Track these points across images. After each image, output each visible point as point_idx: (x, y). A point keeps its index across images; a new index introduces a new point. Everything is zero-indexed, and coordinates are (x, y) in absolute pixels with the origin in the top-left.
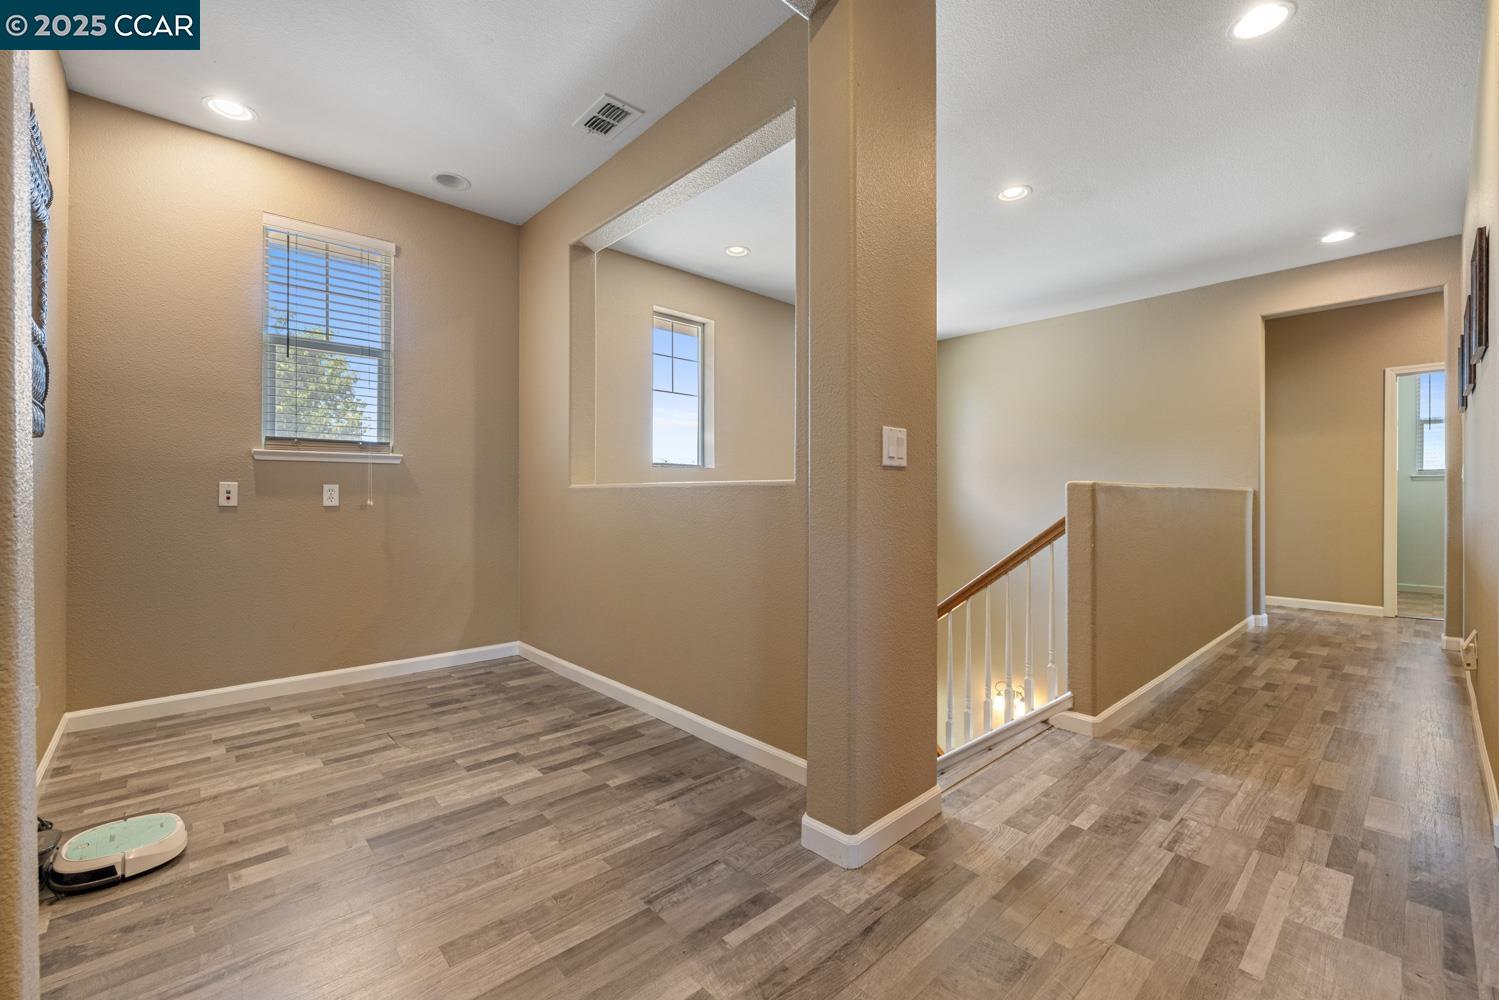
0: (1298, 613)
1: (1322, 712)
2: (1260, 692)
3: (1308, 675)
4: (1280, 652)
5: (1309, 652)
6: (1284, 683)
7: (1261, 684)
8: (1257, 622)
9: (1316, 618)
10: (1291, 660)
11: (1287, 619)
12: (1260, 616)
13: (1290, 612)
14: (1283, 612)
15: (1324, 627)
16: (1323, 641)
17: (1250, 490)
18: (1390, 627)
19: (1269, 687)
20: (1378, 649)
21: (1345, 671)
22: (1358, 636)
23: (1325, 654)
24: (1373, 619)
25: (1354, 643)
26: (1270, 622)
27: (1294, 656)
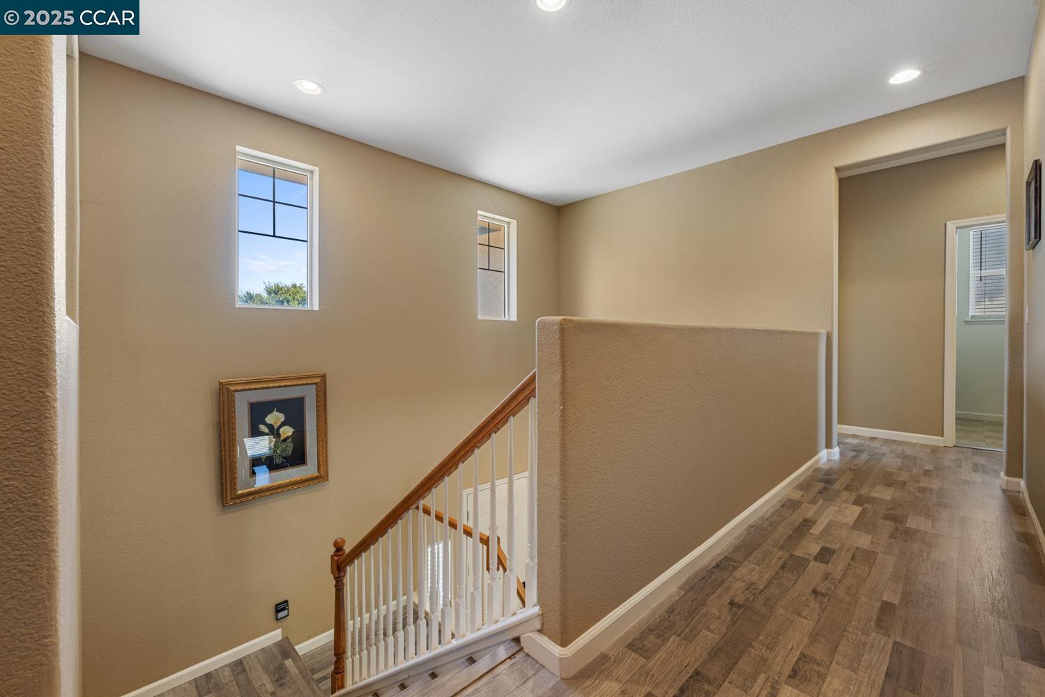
0: (868, 443)
1: (878, 605)
2: (812, 563)
3: (867, 532)
4: (845, 494)
5: (873, 495)
6: (841, 548)
7: (814, 549)
8: (827, 457)
9: (885, 450)
10: (854, 507)
11: (858, 450)
12: (832, 450)
13: (862, 442)
14: (855, 441)
15: (891, 462)
16: (888, 480)
17: (824, 331)
18: (948, 459)
19: (825, 555)
20: (941, 489)
21: (907, 525)
22: (922, 471)
23: (889, 498)
24: (935, 450)
25: (919, 482)
26: (842, 454)
27: (859, 501)
